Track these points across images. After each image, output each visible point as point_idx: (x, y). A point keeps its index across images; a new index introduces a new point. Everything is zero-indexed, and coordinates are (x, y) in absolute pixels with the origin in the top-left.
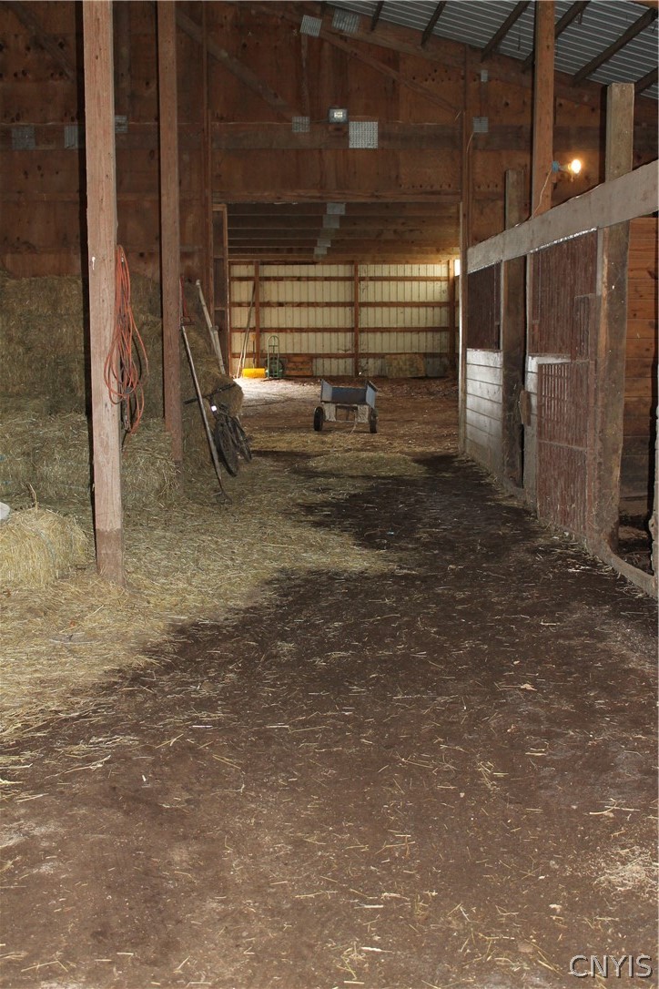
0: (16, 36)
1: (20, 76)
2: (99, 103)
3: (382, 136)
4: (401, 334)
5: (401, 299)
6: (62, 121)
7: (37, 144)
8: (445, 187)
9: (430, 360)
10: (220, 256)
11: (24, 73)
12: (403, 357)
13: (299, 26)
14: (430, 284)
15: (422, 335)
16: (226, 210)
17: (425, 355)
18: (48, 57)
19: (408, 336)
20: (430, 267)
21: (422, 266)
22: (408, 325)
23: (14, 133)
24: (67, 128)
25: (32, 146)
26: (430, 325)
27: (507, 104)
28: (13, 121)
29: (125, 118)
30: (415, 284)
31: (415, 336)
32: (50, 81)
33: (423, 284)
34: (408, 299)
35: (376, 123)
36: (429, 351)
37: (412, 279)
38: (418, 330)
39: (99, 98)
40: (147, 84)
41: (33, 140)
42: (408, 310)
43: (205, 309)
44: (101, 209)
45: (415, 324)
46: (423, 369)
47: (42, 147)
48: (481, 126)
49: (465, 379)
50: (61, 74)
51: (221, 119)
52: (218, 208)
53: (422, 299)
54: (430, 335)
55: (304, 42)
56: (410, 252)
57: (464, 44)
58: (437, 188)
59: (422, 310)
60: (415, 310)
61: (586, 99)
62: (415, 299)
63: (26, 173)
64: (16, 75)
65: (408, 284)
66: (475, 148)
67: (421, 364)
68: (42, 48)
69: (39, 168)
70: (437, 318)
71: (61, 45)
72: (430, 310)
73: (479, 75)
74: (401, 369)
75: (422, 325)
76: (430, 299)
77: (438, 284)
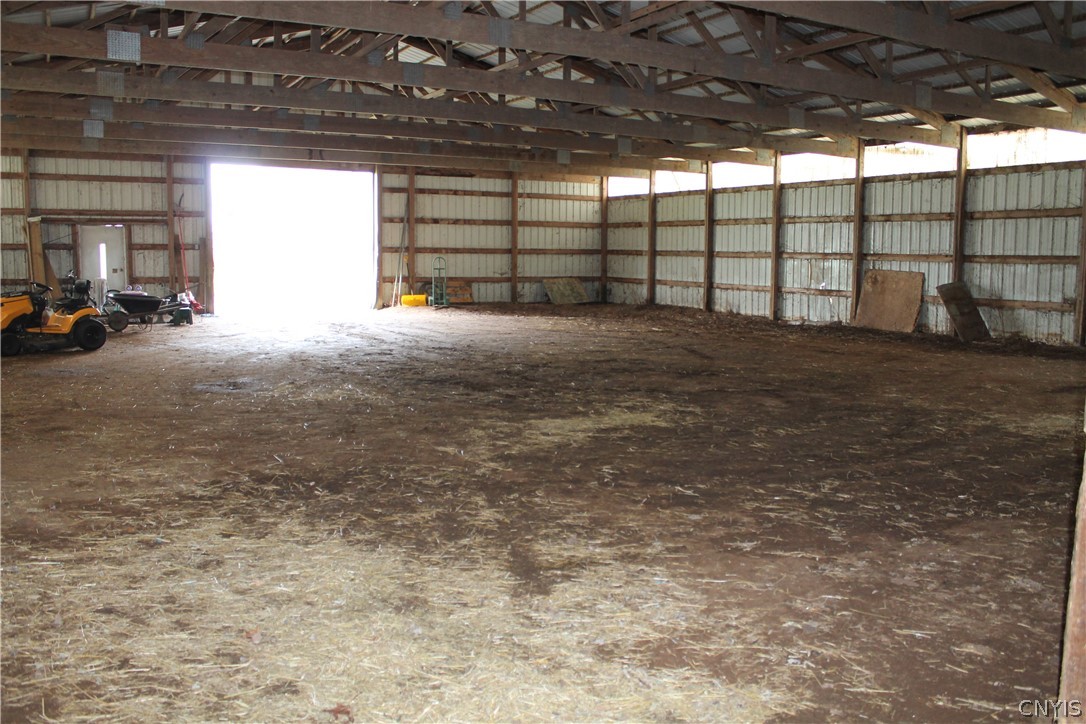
4: (555, 257)
5: (556, 218)
14: (584, 204)
15: (576, 258)
19: (563, 258)
20: (584, 185)
22: (563, 247)
26: (583, 247)
30: (570, 203)
31: (569, 259)
34: (563, 220)
37: (567, 198)
38: (572, 252)
42: (563, 230)
45: (569, 246)
46: (584, 294)
53: (577, 219)
54: (583, 257)
59: (577, 231)
60: (569, 231)
65: (563, 203)
67: (581, 289)
72: (583, 231)
74: (563, 294)
75: (576, 246)
76: (583, 220)
77: (591, 205)
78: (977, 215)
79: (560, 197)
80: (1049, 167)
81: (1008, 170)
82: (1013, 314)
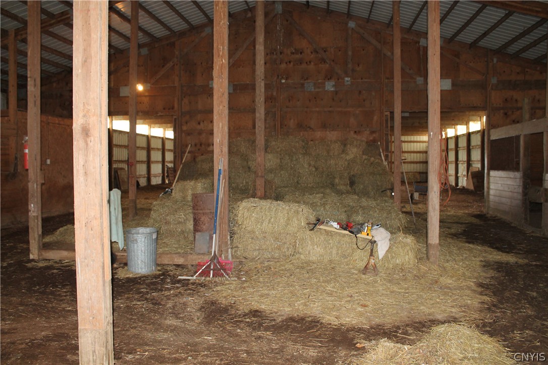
0: (307, 48)
1: (308, 63)
2: (435, 72)
3: (453, 85)
4: (409, 164)
5: (409, 150)
6: (324, 80)
7: (315, 89)
8: (479, 105)
9: (422, 175)
10: (387, 133)
11: (310, 62)
12: (410, 173)
13: (419, 42)
14: (421, 144)
15: (418, 165)
16: (389, 114)
17: (420, 173)
18: (320, 56)
19: (412, 165)
20: (421, 137)
21: (418, 137)
22: (412, 160)
23: (305, 85)
24: (326, 83)
25: (313, 90)
26: (421, 160)
27: (504, 72)
28: (305, 80)
29: (349, 79)
30: (415, 144)
31: (415, 165)
32: (320, 65)
33: (418, 144)
34: (412, 150)
35: (450, 80)
36: (421, 171)
37: (414, 142)
38: (417, 163)
39: (435, 70)
40: (358, 65)
41: (313, 87)
42: (412, 154)
43: (382, 154)
44: (435, 114)
45: (415, 160)
46: (419, 178)
47: (317, 90)
48: (494, 81)
49: (488, 183)
50: (324, 62)
51: (388, 78)
52: (386, 113)
53: (418, 150)
54: (421, 164)
55: (421, 49)
56: (419, 131)
57: (487, 49)
58: (475, 105)
59: (418, 154)
60: (415, 154)
61: (538, 68)
62: (415, 150)
63: (310, 100)
64: (307, 63)
65: (412, 144)
66: (492, 89)
67: (418, 176)
68: (317, 52)
69: (315, 98)
70: (421, 158)
71: (325, 51)
72: (421, 154)
73: (493, 60)
74: (410, 178)
75: (418, 160)
76: (421, 150)
77: (425, 144)
79: (411, 142)
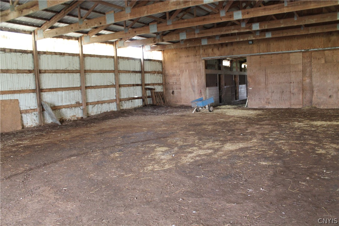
78: (43, 71)
80: (67, 54)
81: (53, 53)
82: (59, 111)
